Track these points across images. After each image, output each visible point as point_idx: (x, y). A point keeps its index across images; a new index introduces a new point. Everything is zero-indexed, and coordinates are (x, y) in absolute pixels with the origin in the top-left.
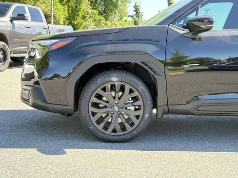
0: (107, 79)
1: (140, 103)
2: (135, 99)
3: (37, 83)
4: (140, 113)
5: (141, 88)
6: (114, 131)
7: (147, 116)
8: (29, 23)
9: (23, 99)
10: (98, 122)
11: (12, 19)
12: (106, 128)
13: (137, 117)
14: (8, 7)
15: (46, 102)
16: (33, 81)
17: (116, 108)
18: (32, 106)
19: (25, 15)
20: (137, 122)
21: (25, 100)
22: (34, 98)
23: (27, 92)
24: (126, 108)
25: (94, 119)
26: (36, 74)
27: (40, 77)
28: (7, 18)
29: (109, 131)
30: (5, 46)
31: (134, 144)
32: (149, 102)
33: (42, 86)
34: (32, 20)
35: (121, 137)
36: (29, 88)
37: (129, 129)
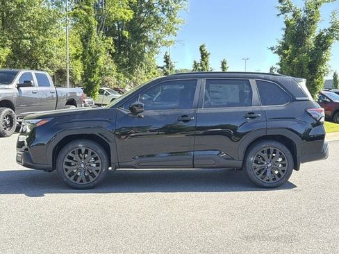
0: (76, 146)
1: (99, 161)
2: (96, 159)
3: (26, 149)
4: (99, 168)
5: (100, 151)
6: (81, 181)
7: (104, 170)
8: (36, 88)
9: (17, 161)
10: (70, 176)
11: (19, 86)
12: (75, 179)
13: (97, 171)
14: (15, 74)
15: (33, 163)
16: (24, 148)
17: (82, 166)
18: (24, 166)
19: (32, 82)
20: (97, 174)
21: (18, 161)
22: (25, 160)
23: (20, 156)
24: (90, 165)
25: (67, 174)
26: (26, 143)
27: (28, 145)
28: (13, 85)
29: (78, 182)
30: (11, 112)
31: (95, 190)
32: (105, 160)
33: (29, 152)
34: (39, 86)
35: (86, 186)
36: (21, 153)
37: (92, 179)
